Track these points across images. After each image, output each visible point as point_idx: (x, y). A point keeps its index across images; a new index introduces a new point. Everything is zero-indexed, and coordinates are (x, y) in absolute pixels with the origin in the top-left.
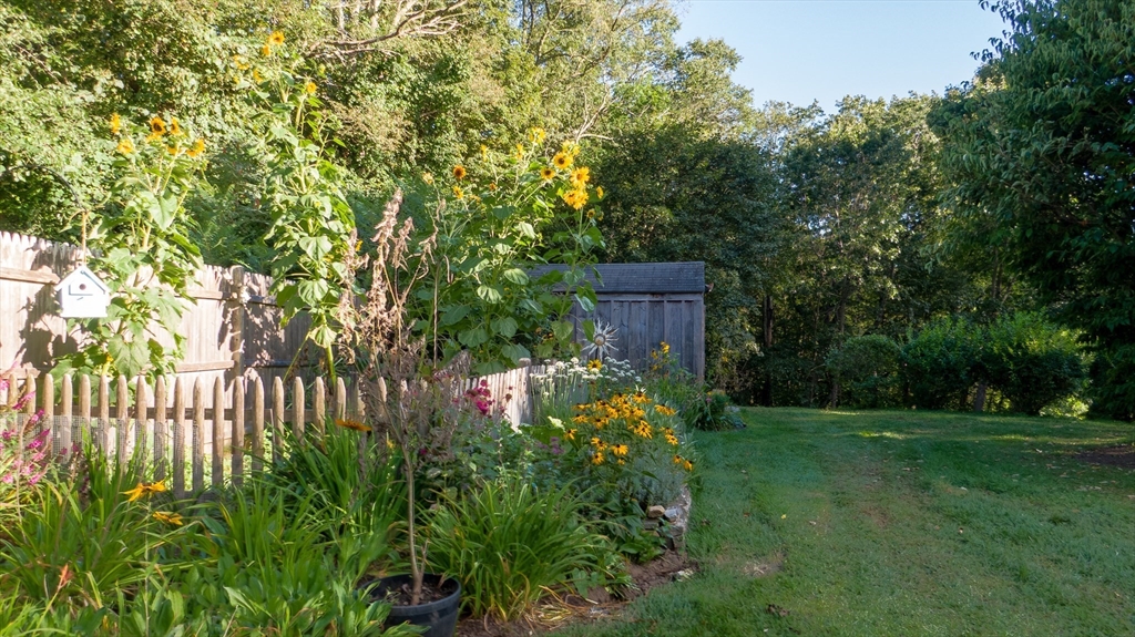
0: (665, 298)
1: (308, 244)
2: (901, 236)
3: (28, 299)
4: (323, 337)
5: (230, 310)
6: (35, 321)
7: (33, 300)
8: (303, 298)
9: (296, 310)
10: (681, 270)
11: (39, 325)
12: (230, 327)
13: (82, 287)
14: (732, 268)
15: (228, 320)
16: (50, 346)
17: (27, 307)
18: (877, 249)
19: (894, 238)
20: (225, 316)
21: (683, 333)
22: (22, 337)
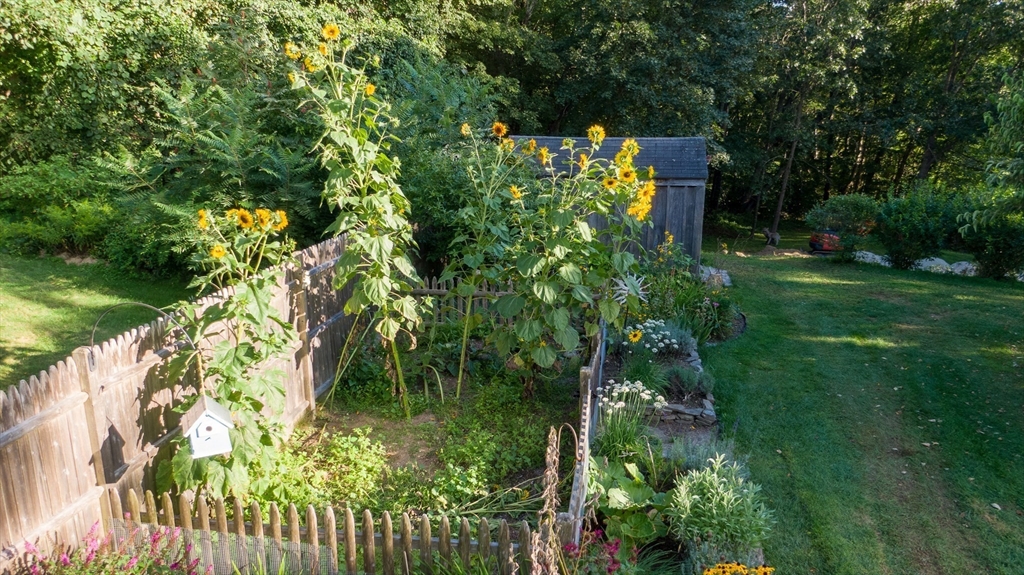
0: (669, 184)
1: (371, 246)
2: (866, 32)
3: (139, 389)
4: (388, 329)
5: (295, 295)
6: (148, 403)
7: (143, 387)
8: (369, 297)
9: (363, 307)
10: (682, 148)
11: (151, 406)
12: (296, 311)
13: (209, 429)
14: (709, 85)
15: (294, 305)
16: (161, 417)
17: (139, 397)
18: (842, 49)
19: (859, 35)
20: (291, 304)
21: (684, 217)
22: (139, 426)
